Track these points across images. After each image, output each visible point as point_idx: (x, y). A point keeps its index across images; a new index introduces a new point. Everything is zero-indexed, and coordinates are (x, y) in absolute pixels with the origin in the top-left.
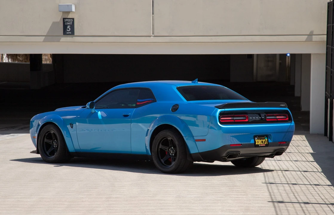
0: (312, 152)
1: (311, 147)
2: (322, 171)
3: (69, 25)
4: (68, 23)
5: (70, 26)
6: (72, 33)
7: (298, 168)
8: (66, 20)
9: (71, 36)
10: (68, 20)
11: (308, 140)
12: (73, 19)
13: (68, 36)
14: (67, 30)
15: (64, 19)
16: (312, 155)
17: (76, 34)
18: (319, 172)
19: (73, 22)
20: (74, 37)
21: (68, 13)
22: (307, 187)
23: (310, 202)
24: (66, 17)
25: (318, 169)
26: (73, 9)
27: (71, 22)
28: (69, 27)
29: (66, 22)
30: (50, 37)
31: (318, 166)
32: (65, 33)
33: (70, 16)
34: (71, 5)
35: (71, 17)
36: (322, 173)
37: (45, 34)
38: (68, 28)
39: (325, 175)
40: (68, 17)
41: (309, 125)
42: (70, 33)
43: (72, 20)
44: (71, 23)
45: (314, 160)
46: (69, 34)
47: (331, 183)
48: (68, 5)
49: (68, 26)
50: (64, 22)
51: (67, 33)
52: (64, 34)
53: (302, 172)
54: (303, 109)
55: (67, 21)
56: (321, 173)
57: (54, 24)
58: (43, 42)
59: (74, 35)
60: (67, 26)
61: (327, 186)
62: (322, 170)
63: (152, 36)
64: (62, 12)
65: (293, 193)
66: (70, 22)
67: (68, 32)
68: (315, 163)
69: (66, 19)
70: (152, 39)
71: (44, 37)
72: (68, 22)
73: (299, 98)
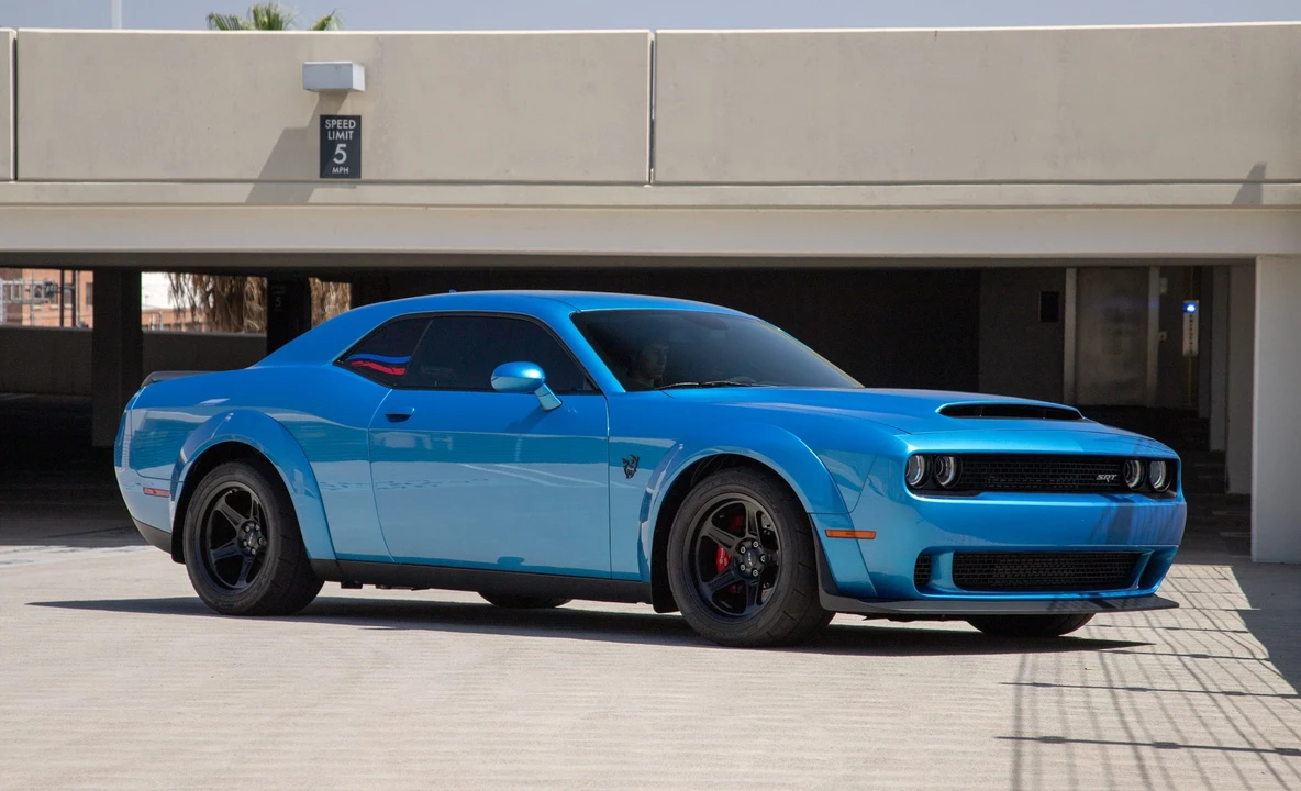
0: (1246, 606)
1: (1247, 596)
2: (1267, 656)
3: (342, 141)
4: (339, 136)
5: (344, 146)
6: (354, 171)
7: (1172, 647)
8: (330, 124)
9: (349, 182)
10: (339, 122)
11: (1239, 579)
12: (358, 119)
13: (336, 182)
14: (336, 160)
15: (323, 118)
16: (1241, 615)
17: (365, 175)
18: (1255, 659)
19: (357, 131)
20: (359, 187)
21: (341, 94)
22: (1187, 699)
23: (1181, 744)
24: (332, 113)
25: (1256, 651)
26: (358, 81)
27: (349, 129)
28: (341, 148)
29: (331, 130)
30: (272, 185)
31: (1259, 644)
32: (326, 170)
33: (347, 108)
34: (350, 65)
35: (348, 112)
36: (1269, 664)
37: (256, 176)
38: (338, 151)
39: (1277, 667)
40: (340, 113)
41: (1250, 535)
42: (347, 170)
43: (352, 124)
44: (351, 132)
45: (1246, 630)
46: (342, 175)
47: (1297, 690)
48: (337, 67)
49: (340, 146)
50: (324, 132)
51: (335, 171)
52: (322, 176)
53: (1183, 658)
54: (1234, 488)
55: (336, 126)
56: (1264, 662)
57: (289, 135)
58: (247, 204)
59: (360, 177)
60: (334, 144)
61: (1279, 699)
62: (1270, 654)
63: (649, 183)
64: (317, 96)
65: (1121, 715)
66: (345, 130)
67: (338, 166)
68: (1250, 635)
69: (331, 117)
70: (649, 195)
71: (251, 186)
72: (340, 131)
73: (1221, 457)
